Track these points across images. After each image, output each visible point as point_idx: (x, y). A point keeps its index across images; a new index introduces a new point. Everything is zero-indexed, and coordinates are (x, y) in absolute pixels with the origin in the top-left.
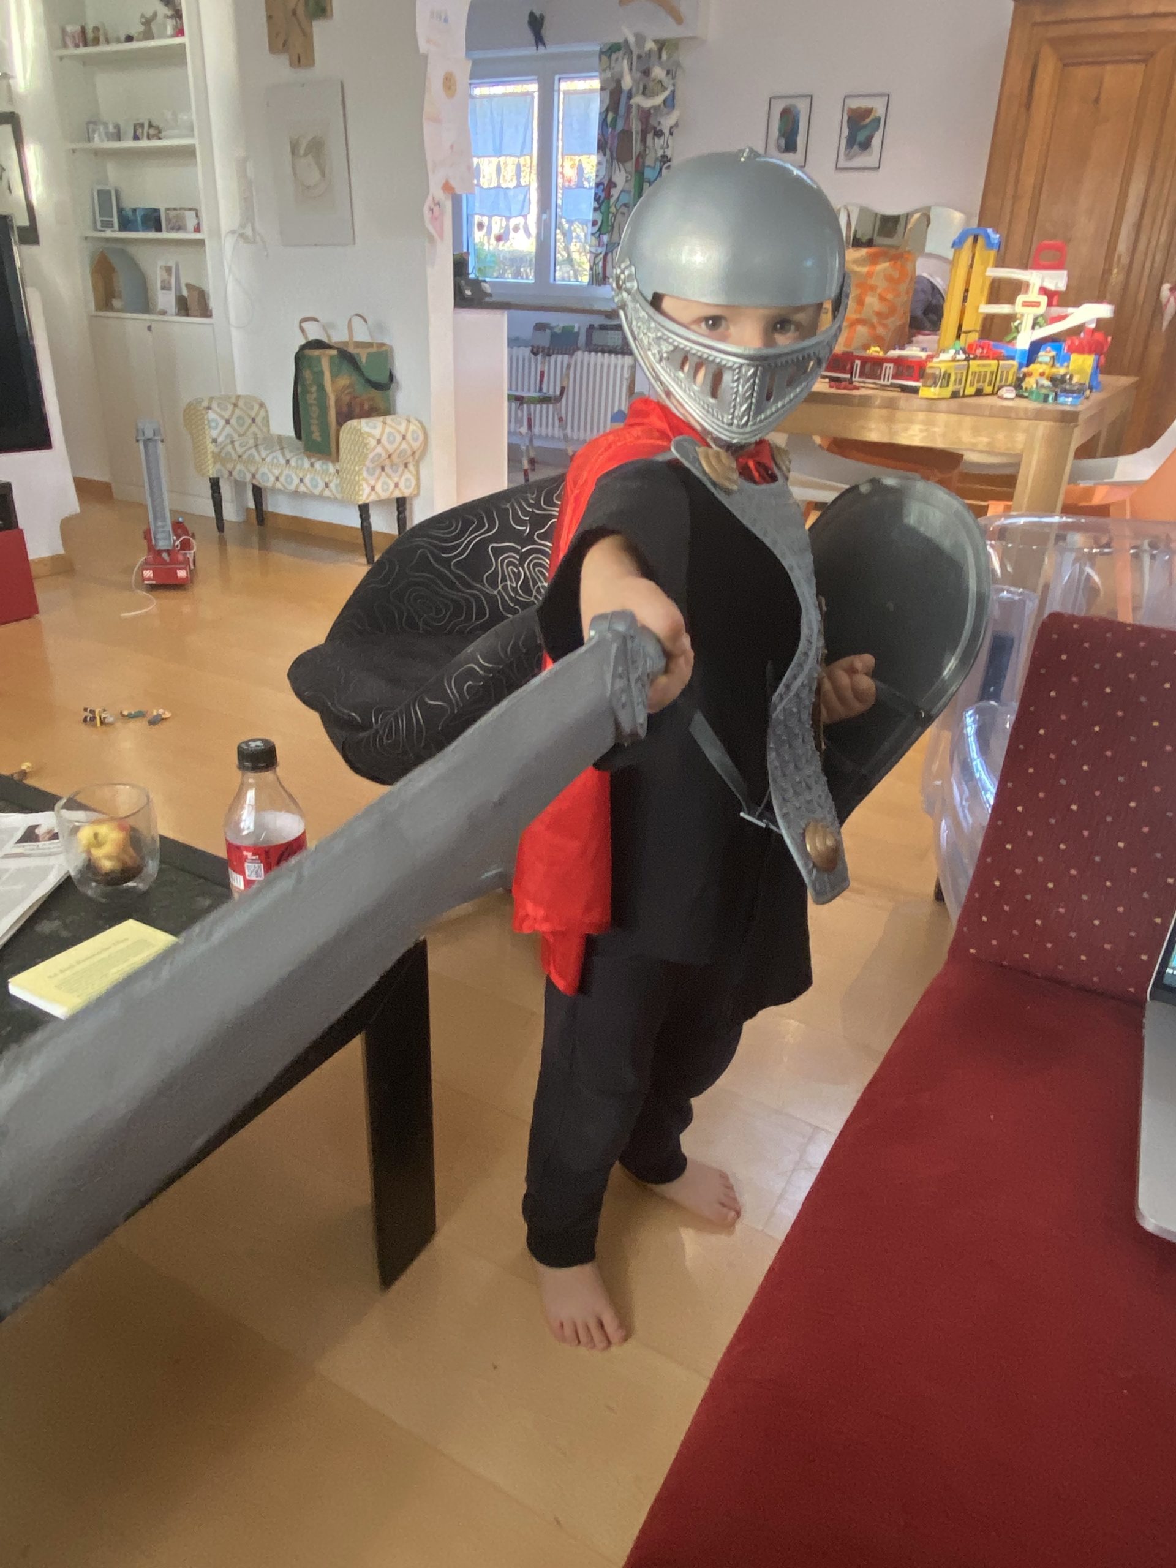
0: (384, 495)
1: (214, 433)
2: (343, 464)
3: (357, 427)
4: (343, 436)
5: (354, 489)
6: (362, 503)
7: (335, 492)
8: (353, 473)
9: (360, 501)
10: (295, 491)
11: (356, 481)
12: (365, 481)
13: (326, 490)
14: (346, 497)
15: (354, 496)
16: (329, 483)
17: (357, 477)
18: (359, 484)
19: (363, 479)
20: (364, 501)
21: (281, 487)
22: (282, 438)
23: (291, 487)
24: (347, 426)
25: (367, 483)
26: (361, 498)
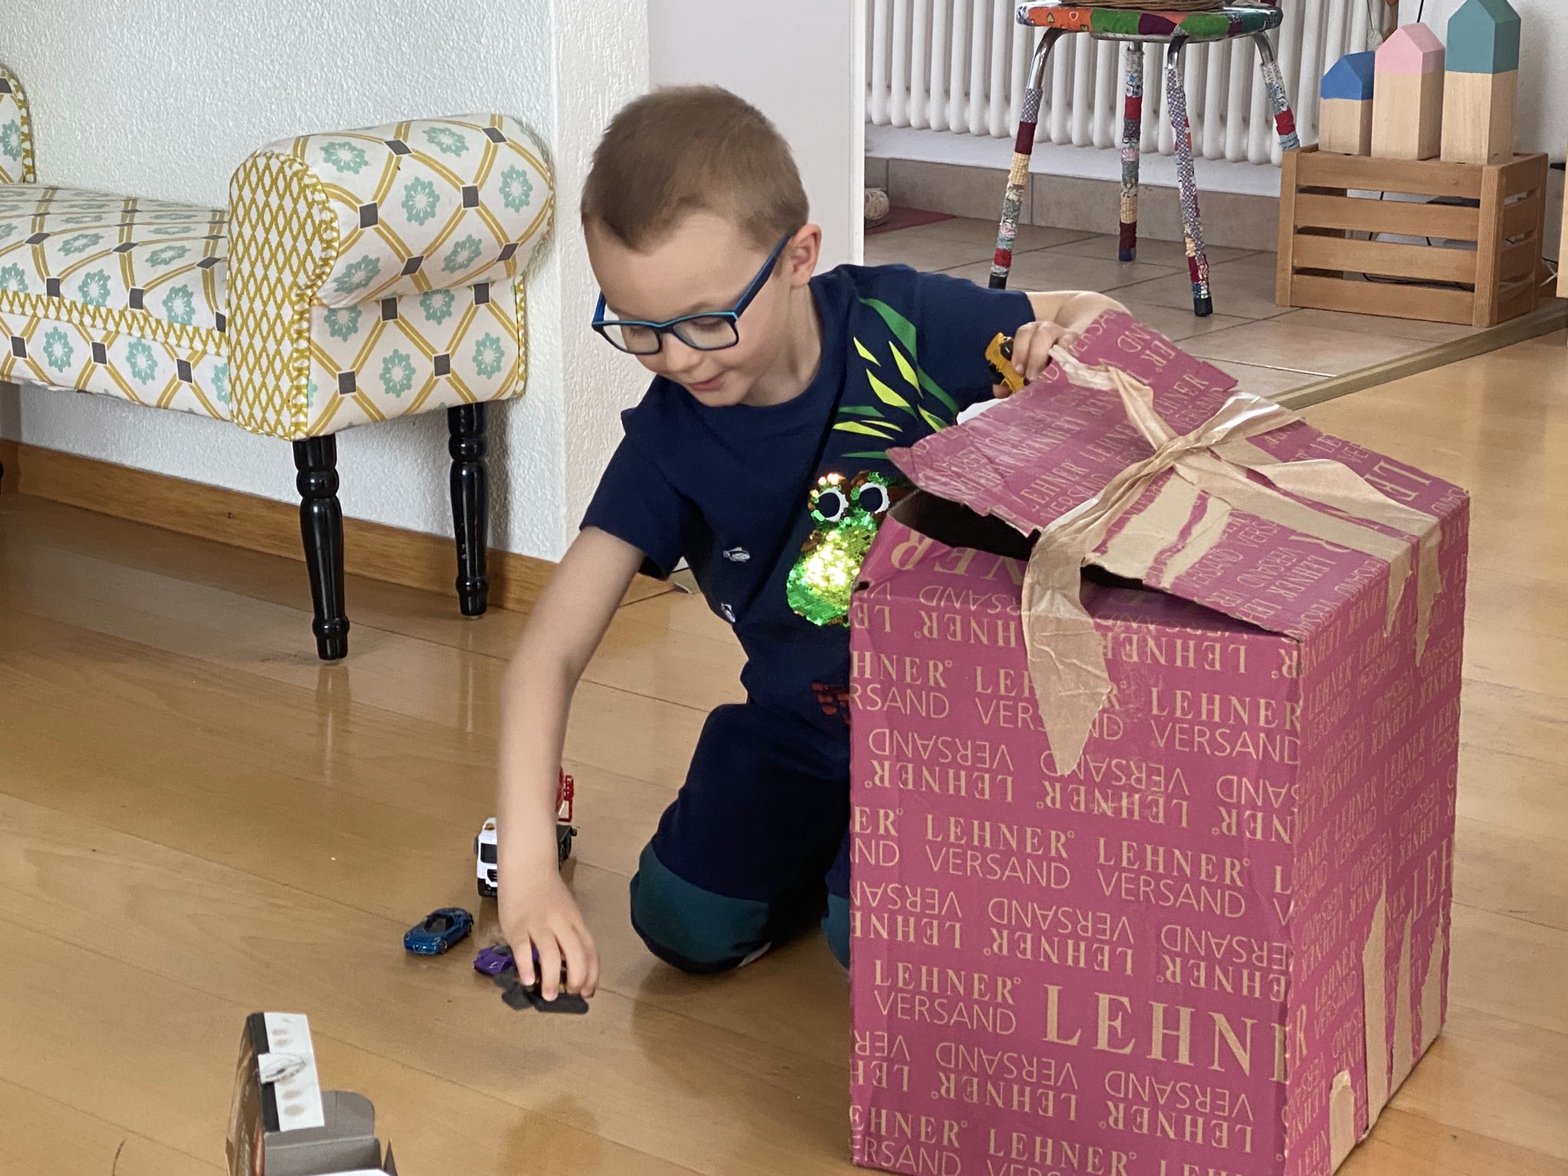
0: (391, 405)
2: (239, 298)
3: (290, 167)
4: (241, 198)
5: (277, 387)
6: (307, 434)
7: (211, 394)
8: (272, 328)
9: (295, 432)
10: (79, 391)
11: (282, 359)
12: (317, 358)
13: (181, 389)
14: (252, 416)
15: (278, 413)
16: (191, 363)
17: (286, 342)
18: (294, 368)
19: (309, 349)
20: (314, 427)
21: (30, 375)
22: (58, 195)
23: (68, 377)
24: (254, 164)
25: (322, 363)
26: (302, 418)
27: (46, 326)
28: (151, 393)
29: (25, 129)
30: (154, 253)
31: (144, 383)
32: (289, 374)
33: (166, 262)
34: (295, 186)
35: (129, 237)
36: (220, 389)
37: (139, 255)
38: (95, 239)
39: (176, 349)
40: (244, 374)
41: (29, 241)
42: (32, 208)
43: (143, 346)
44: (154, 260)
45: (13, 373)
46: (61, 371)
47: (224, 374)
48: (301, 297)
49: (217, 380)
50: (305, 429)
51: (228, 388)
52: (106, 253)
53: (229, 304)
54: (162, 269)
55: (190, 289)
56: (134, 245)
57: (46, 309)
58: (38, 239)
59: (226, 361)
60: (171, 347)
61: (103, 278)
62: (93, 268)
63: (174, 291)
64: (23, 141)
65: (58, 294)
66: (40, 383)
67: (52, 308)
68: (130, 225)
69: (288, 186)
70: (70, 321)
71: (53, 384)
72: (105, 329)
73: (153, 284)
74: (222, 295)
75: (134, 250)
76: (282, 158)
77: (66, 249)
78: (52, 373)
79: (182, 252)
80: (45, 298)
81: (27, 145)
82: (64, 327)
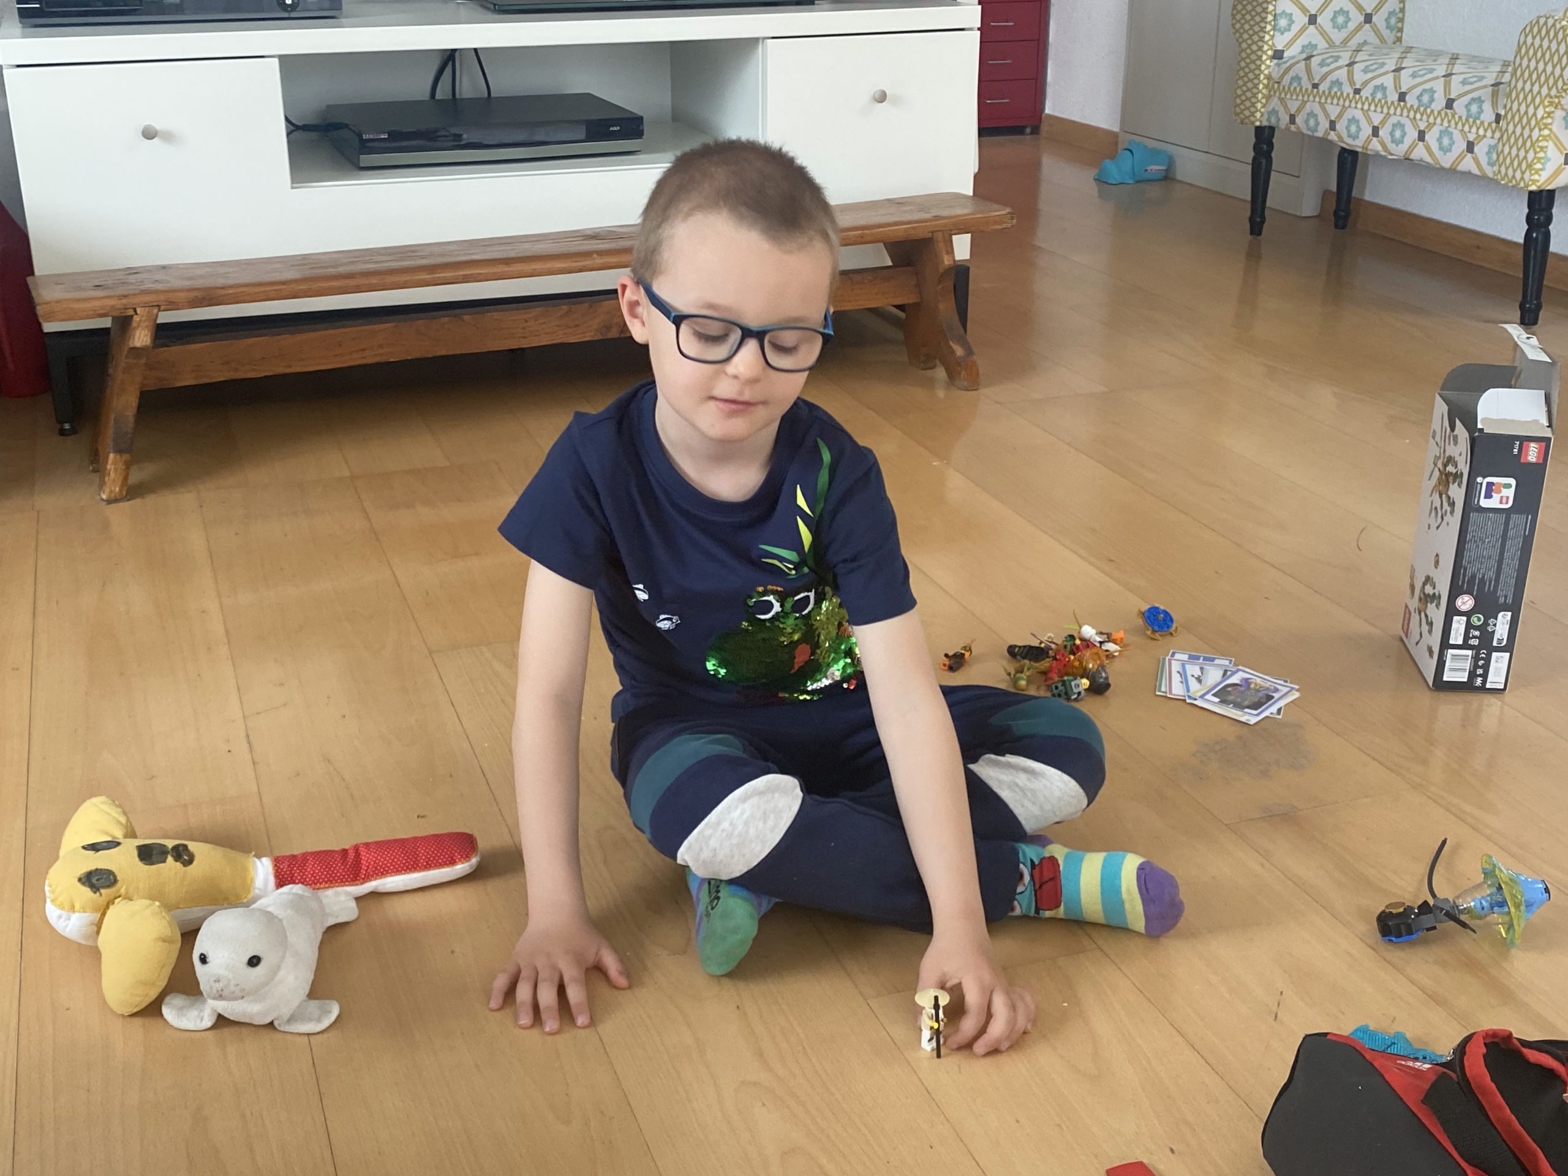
1: (1280, 42)
2: (1512, 103)
3: (1560, 23)
4: (1525, 42)
5: (1525, 158)
6: (1539, 187)
7: (1484, 161)
8: (1529, 122)
9: (1531, 185)
10: (1406, 159)
11: (1532, 141)
12: (1553, 141)
13: (1466, 159)
14: (1506, 174)
15: (1523, 173)
16: (1476, 142)
17: (1536, 131)
18: (1538, 146)
19: (1549, 135)
20: (1543, 184)
21: (1379, 148)
22: (1413, 50)
23: (1400, 150)
24: (1538, 22)
25: (1556, 145)
26: (1536, 177)
27: (1394, 120)
28: (1446, 161)
29: (1400, 15)
30: (1465, 79)
31: (1445, 154)
32: (1534, 150)
33: (1471, 83)
34: (1560, 36)
35: (1452, 70)
36: (1490, 158)
37: (1455, 80)
38: (1431, 71)
39: (1468, 134)
40: (1507, 150)
41: (1393, 71)
42: (1398, 55)
43: (1448, 132)
44: (1464, 82)
45: (1369, 147)
46: (1397, 146)
47: (1494, 150)
48: (1551, 103)
49: (1489, 153)
50: (1538, 184)
51: (1494, 156)
52: (1437, 78)
53: (1505, 107)
54: (1468, 88)
55: (1483, 99)
56: (1453, 74)
57: (1396, 109)
58: (1398, 70)
59: (1496, 141)
60: (1465, 133)
61: (1432, 91)
62: (1427, 86)
63: (1473, 100)
64: (1398, 22)
65: (1404, 101)
66: (1383, 153)
67: (1399, 109)
68: (1453, 64)
69: (1556, 34)
70: (1408, 116)
71: (1392, 154)
72: (1428, 121)
73: (1460, 96)
74: (1502, 101)
75: (1453, 76)
76: (1556, 18)
77: (1414, 75)
78: (1391, 147)
79: (1482, 78)
80: (1396, 103)
81: (1400, 25)
82: (1405, 121)
